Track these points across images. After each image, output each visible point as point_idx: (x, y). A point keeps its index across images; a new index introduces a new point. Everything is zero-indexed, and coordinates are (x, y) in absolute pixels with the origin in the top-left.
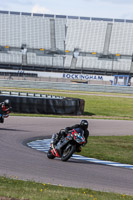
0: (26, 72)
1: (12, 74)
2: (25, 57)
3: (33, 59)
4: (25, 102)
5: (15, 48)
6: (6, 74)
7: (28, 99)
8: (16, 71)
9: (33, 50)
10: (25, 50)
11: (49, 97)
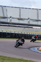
0: (29, 26)
1: (25, 27)
2: (29, 22)
3: (31, 23)
4: (29, 36)
5: (26, 19)
6: (23, 27)
7: (30, 35)
8: (26, 26)
9: (32, 20)
10: (29, 20)
11: (36, 34)
